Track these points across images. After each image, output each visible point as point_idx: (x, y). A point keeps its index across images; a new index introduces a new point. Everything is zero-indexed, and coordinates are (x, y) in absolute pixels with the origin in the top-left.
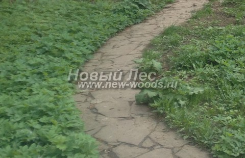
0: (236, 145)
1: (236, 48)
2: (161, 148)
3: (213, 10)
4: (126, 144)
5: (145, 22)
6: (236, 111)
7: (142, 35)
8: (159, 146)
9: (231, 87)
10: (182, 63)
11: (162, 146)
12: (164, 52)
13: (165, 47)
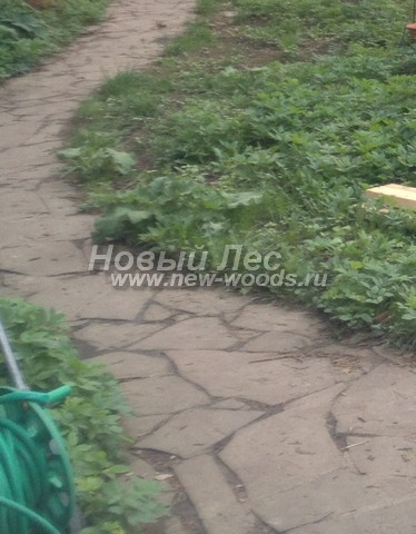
0: (373, 284)
1: (311, 107)
2: (192, 318)
3: (215, 33)
4: (103, 320)
5: (39, 70)
6: (348, 227)
7: (44, 101)
8: (186, 316)
9: (324, 183)
10: (184, 149)
11: (193, 315)
12: (121, 133)
13: (120, 121)
